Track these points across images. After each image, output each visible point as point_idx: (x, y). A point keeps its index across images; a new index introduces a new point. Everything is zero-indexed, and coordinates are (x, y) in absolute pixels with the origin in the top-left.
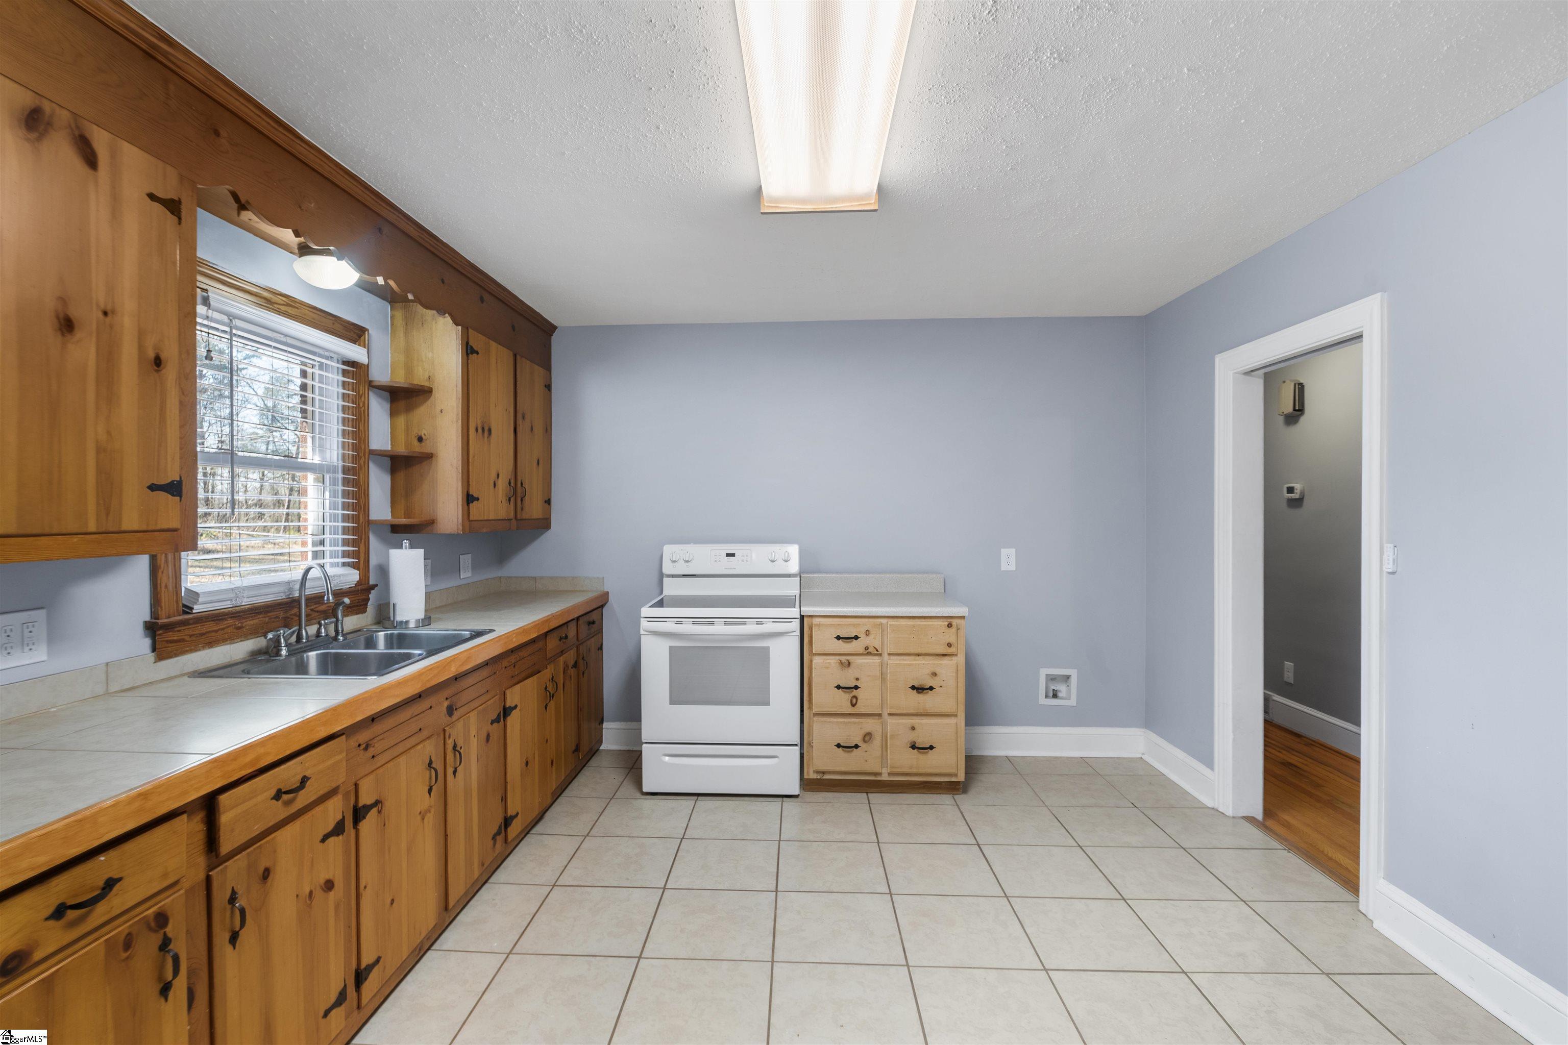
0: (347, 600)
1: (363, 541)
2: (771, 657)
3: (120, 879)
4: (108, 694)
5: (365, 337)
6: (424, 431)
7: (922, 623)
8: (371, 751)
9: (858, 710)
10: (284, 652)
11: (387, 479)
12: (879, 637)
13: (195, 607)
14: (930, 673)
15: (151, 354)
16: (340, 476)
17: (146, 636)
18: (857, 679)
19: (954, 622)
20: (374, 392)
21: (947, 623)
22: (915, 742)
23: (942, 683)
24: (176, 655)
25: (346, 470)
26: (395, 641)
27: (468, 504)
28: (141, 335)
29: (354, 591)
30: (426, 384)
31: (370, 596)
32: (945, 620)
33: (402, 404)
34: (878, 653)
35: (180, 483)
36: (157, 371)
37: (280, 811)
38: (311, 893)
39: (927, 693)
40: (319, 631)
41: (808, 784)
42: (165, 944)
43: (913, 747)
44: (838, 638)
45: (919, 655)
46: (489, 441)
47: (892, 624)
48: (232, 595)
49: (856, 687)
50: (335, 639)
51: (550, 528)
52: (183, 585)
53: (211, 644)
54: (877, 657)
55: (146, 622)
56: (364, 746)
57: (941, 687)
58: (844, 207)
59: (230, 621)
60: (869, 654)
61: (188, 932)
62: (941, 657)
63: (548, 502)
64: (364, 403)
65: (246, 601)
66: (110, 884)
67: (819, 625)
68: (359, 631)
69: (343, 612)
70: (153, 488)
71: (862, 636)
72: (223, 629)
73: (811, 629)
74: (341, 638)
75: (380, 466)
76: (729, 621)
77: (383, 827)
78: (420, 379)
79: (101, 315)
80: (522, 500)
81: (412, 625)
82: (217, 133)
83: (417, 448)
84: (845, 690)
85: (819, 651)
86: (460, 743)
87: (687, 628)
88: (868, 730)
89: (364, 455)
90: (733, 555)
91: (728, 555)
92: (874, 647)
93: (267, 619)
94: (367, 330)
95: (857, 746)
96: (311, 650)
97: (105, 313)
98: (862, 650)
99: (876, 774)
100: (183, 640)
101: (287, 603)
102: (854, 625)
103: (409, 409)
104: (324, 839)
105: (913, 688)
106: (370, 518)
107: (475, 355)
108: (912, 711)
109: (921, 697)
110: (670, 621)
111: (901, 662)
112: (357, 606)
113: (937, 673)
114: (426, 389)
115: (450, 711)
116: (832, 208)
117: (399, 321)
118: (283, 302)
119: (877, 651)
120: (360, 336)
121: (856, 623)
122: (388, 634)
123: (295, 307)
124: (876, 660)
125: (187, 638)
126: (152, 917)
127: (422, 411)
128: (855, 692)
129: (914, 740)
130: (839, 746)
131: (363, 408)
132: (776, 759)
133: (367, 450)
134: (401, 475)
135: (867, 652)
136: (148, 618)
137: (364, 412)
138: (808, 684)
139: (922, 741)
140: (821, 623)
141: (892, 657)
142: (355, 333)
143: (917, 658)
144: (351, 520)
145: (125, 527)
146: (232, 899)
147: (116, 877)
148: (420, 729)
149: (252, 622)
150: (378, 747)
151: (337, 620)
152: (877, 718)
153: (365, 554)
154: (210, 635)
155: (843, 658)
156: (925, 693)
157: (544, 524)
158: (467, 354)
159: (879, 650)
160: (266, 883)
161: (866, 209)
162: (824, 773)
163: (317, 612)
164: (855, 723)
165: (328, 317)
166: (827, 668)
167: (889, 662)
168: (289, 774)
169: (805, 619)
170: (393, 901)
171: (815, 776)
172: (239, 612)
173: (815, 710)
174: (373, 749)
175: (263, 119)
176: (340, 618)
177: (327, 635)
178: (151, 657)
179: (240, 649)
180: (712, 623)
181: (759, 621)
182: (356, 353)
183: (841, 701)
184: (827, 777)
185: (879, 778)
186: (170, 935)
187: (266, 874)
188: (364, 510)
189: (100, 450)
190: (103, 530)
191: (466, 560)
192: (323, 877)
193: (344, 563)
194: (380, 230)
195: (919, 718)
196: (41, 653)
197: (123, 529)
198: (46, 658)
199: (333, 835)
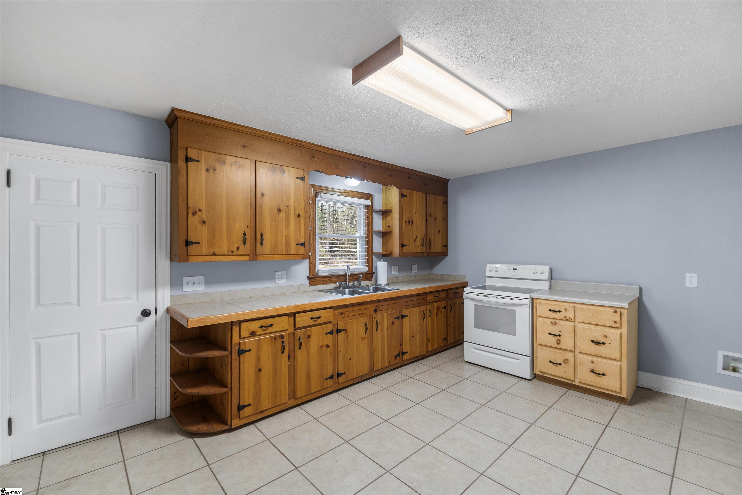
0: (361, 276)
1: (371, 259)
2: (516, 314)
3: (273, 325)
4: (299, 292)
5: (371, 197)
6: (390, 224)
7: (598, 309)
8: (343, 316)
9: (560, 347)
10: (341, 288)
11: (380, 240)
12: (572, 313)
13: (319, 274)
14: (603, 335)
15: (297, 214)
16: (364, 239)
17: (308, 280)
18: (560, 332)
19: (619, 311)
20: (375, 213)
21: (614, 310)
22: (594, 370)
23: (610, 342)
24: (314, 285)
25: (366, 237)
26: (375, 290)
27: (402, 247)
28: (295, 210)
29: (367, 274)
30: (390, 209)
31: (373, 276)
32: (614, 309)
33: (385, 216)
34: (571, 320)
35: (304, 243)
36: (299, 218)
37: (312, 322)
38: (322, 346)
39: (601, 345)
40: (353, 284)
41: (535, 376)
42: (283, 342)
43: (593, 371)
44: (550, 310)
45: (597, 325)
46: (412, 226)
47: (580, 307)
48: (328, 272)
49: (560, 336)
50: (359, 287)
51: (447, 256)
52: (317, 268)
53: (323, 284)
54: (572, 323)
55: (307, 276)
56: (341, 313)
57: (610, 344)
58: (498, 123)
59: (328, 278)
60: (567, 320)
61: (289, 342)
62: (611, 328)
63: (446, 246)
64: (371, 217)
65: (333, 274)
66: (271, 325)
67: (540, 303)
68: (368, 286)
69: (361, 279)
70: (297, 244)
71: (563, 311)
72: (327, 280)
73: (536, 304)
74: (360, 287)
75: (378, 236)
76: (498, 297)
77: (347, 337)
78: (389, 208)
79: (286, 207)
80: (430, 246)
81: (383, 285)
82: (314, 157)
83: (388, 230)
84: (553, 336)
85: (541, 315)
86: (379, 321)
87: (481, 298)
88: (567, 358)
89: (371, 232)
90: (516, 269)
91: (514, 269)
92: (570, 318)
93: (339, 279)
94: (372, 194)
95: (560, 364)
96: (347, 289)
97: (287, 207)
98: (563, 318)
99: (572, 381)
100: (316, 282)
101: (344, 275)
102: (558, 305)
103: (386, 217)
104: (326, 334)
105: (592, 341)
106: (373, 252)
107: (405, 197)
108: (591, 353)
109: (597, 347)
110: (474, 294)
111: (585, 327)
112: (368, 278)
113: (607, 336)
114: (389, 210)
115: (375, 311)
116: (492, 125)
117: (384, 189)
118: (344, 192)
119: (571, 319)
120: (370, 197)
121: (559, 304)
122: (374, 287)
123: (348, 192)
124: (572, 324)
125: (317, 281)
126: (280, 335)
127: (389, 217)
128: (559, 338)
129: (593, 368)
130: (550, 362)
131: (371, 218)
132: (519, 360)
133: (372, 231)
134: (384, 238)
135: (566, 319)
136: (308, 276)
137: (371, 219)
138: (536, 330)
139: (598, 369)
140: (541, 302)
141: (581, 324)
142: (368, 196)
143: (596, 326)
144: (367, 252)
145: (291, 253)
146: (300, 339)
147: (273, 324)
148: (362, 314)
149: (335, 279)
150: (346, 315)
151: (359, 281)
152: (572, 353)
153: (371, 262)
154: (323, 281)
155: (553, 321)
156: (600, 345)
157: (444, 254)
158: (402, 198)
159: (572, 319)
160: (309, 338)
161: (506, 122)
162: (544, 373)
163: (355, 278)
164: (559, 353)
165: (359, 193)
166: (544, 324)
167: (579, 326)
168: (315, 314)
169: (534, 300)
170: (350, 359)
171: (539, 373)
172: (330, 276)
173: (538, 342)
174: (344, 315)
175: (325, 150)
176: (360, 281)
177: (355, 285)
178: (309, 285)
179: (332, 286)
180: (491, 297)
181: (511, 298)
182: (368, 202)
183: (552, 341)
184: (545, 375)
185: (573, 383)
186: (284, 341)
187: (309, 337)
188: (371, 249)
189: (286, 237)
190: (287, 254)
191: (414, 267)
192: (326, 343)
193: (365, 265)
194: (365, 167)
195: (597, 357)
196: (285, 281)
197: (291, 254)
198: (286, 282)
199: (329, 334)
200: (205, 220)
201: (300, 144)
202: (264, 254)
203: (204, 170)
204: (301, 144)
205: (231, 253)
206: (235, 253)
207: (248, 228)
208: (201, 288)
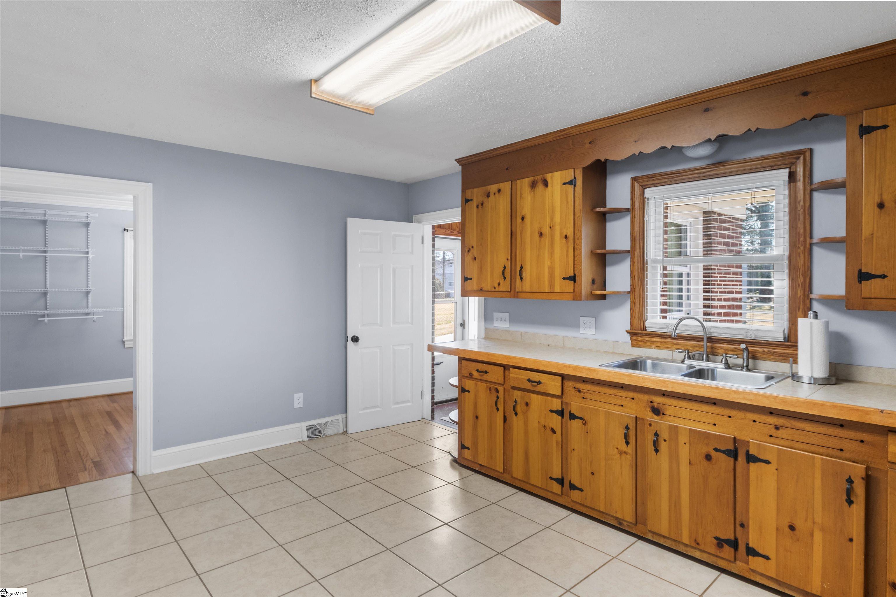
3: (488, 373)
8: (582, 395)
13: (648, 328)
15: (564, 235)
24: (641, 347)
27: (860, 282)
28: (560, 229)
35: (574, 276)
36: (566, 240)
37: (528, 386)
38: (545, 427)
40: (722, 360)
56: (578, 390)
59: (670, 340)
61: (504, 400)
66: (486, 372)
70: (564, 279)
72: (665, 343)
77: (586, 432)
82: (590, 143)
86: (664, 436)
89: (804, 245)
94: (809, 149)
97: (550, 228)
100: (644, 342)
104: (552, 412)
107: (878, 131)
115: (656, 411)
120: (798, 158)
126: (495, 388)
131: (802, 210)
133: (806, 242)
137: (803, 213)
142: (791, 158)
146: (516, 402)
147: (488, 371)
148: (622, 405)
158: (861, 137)
160: (527, 408)
165: (753, 160)
168: (535, 376)
170: (593, 473)
174: (584, 394)
176: (746, 357)
178: (630, 344)
186: (499, 396)
187: (527, 405)
190: (550, 292)
192: (550, 426)
196: (593, 332)
197: (555, 291)
198: (594, 334)
199: (555, 413)
200: (475, 256)
201: (566, 134)
202: (524, 291)
203: (475, 206)
204: (568, 132)
205: (493, 290)
206: (497, 289)
207: (508, 261)
208: (506, 325)
